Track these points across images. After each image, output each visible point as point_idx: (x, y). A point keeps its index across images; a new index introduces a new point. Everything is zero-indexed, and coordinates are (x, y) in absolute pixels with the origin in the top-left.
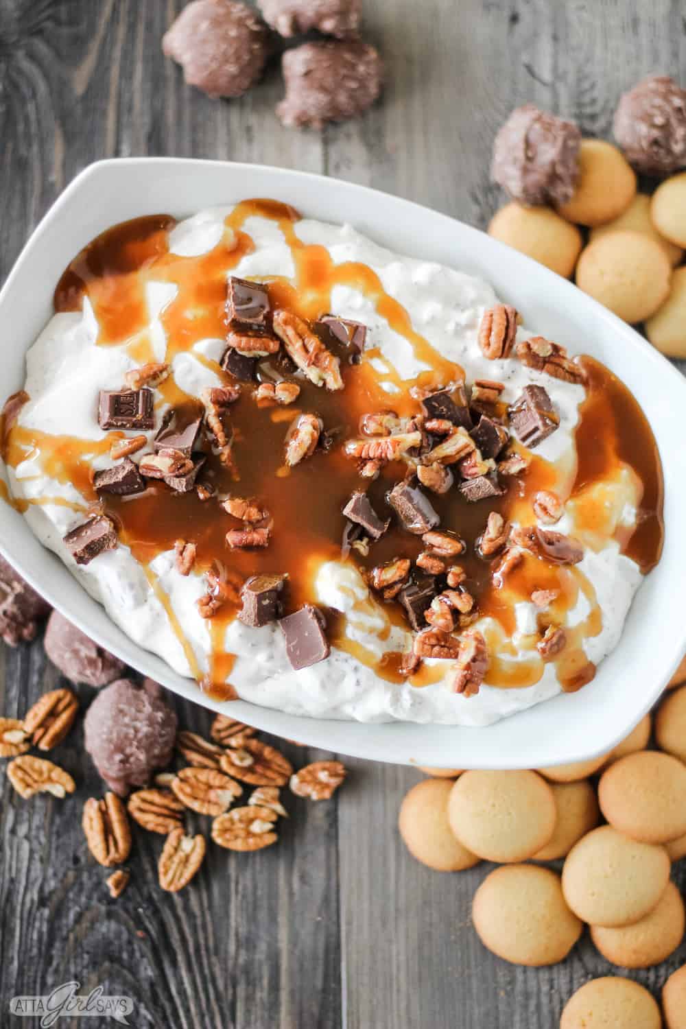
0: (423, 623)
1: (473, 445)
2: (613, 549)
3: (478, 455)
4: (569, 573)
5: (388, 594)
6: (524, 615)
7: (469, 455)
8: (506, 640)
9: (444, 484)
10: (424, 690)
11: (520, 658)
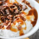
0: (5, 22)
1: (17, 8)
2: (30, 22)
3: (17, 10)
4: (24, 22)
5: (3, 19)
6: (17, 24)
7: (16, 9)
8: (14, 26)
9: (13, 11)
10: (3, 30)
11: (15, 28)
